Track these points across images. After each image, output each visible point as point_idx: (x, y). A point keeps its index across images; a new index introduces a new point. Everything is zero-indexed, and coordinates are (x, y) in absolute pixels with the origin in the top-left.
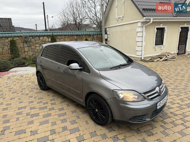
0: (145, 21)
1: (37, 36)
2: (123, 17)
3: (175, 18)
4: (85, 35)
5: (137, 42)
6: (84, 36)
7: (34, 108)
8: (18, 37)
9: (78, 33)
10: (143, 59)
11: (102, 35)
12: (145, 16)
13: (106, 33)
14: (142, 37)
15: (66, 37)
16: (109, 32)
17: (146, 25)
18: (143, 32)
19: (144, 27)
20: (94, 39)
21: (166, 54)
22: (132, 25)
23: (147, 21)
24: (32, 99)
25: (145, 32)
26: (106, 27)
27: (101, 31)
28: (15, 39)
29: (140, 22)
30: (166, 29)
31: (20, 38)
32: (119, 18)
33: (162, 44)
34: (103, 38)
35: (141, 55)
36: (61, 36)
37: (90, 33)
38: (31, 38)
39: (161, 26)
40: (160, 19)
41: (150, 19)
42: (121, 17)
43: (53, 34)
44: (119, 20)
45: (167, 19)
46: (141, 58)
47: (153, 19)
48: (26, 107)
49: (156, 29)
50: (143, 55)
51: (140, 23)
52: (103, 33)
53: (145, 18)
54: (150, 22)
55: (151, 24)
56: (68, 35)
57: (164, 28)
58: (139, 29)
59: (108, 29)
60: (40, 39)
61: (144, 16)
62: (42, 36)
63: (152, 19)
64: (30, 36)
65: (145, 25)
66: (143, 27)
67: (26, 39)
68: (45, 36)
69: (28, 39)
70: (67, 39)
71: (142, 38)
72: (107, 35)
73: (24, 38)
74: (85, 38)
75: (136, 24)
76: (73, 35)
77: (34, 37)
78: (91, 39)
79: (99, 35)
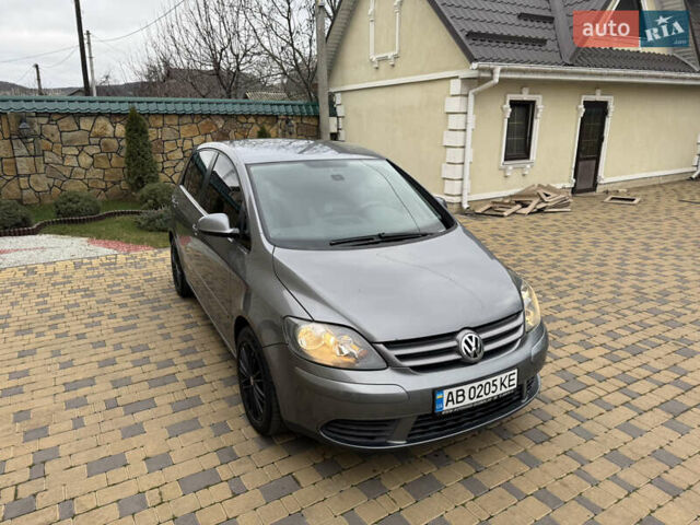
0: (474, 74)
1: (68, 114)
2: (396, 57)
3: (568, 69)
4: (257, 116)
5: (446, 147)
6: (252, 120)
7: (127, 382)
9: (230, 109)
10: (465, 206)
11: (317, 117)
12: (476, 60)
13: (333, 113)
14: (463, 133)
15: (186, 120)
16: (345, 109)
17: (478, 89)
18: (466, 113)
19: (471, 97)
20: (291, 134)
21: (541, 192)
22: (428, 86)
23: (483, 75)
24: (107, 352)
25: (474, 113)
26: (332, 90)
27: (316, 105)
29: (457, 77)
30: (539, 106)
32: (380, 60)
33: (526, 155)
34: (322, 130)
35: (461, 195)
36: (166, 119)
37: (276, 109)
38: (44, 120)
39: (525, 96)
40: (524, 72)
41: (491, 71)
42: (390, 55)
43: (133, 110)
44: (383, 66)
45: (545, 72)
46: (460, 203)
47: (502, 71)
48: (92, 378)
49: (508, 106)
50: (465, 193)
51: (458, 81)
52: (324, 110)
53: (475, 65)
54: (491, 79)
55: (495, 86)
56: (193, 115)
57: (533, 103)
58: (455, 104)
59: (338, 95)
60: (79, 126)
61: (472, 59)
62: (88, 115)
63: (498, 69)
64: (38, 114)
65: (473, 91)
66: (467, 96)
67: (23, 125)
68: (100, 114)
69: (31, 124)
70: (186, 127)
71: (465, 136)
72: (335, 119)
73: (13, 120)
74: (256, 129)
75: (445, 83)
76: (209, 115)
77: (55, 117)
78: (280, 131)
79: (309, 116)
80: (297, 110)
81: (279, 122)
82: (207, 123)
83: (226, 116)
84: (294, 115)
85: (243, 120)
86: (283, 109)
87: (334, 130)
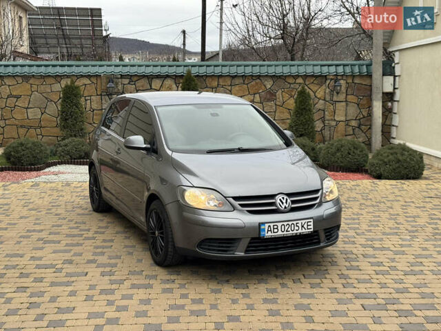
1: (144, 76)
4: (306, 77)
6: (300, 80)
8: (89, 77)
20: (339, 93)
27: (369, 66)
28: (79, 83)
31: (94, 80)
34: (374, 90)
36: (221, 80)
38: (126, 81)
43: (189, 72)
56: (244, 77)
59: (398, 54)
60: (151, 86)
62: (158, 77)
64: (122, 76)
67: (110, 84)
68: (167, 76)
69: (117, 84)
70: (237, 88)
73: (104, 80)
76: (259, 77)
77: (135, 79)
78: (328, 90)
79: (361, 76)
80: (348, 70)
81: (328, 82)
82: (256, 83)
83: (275, 77)
84: (344, 75)
85: (291, 80)
86: (332, 69)
87: (389, 89)
